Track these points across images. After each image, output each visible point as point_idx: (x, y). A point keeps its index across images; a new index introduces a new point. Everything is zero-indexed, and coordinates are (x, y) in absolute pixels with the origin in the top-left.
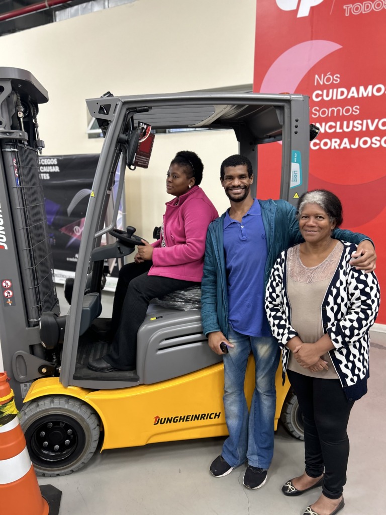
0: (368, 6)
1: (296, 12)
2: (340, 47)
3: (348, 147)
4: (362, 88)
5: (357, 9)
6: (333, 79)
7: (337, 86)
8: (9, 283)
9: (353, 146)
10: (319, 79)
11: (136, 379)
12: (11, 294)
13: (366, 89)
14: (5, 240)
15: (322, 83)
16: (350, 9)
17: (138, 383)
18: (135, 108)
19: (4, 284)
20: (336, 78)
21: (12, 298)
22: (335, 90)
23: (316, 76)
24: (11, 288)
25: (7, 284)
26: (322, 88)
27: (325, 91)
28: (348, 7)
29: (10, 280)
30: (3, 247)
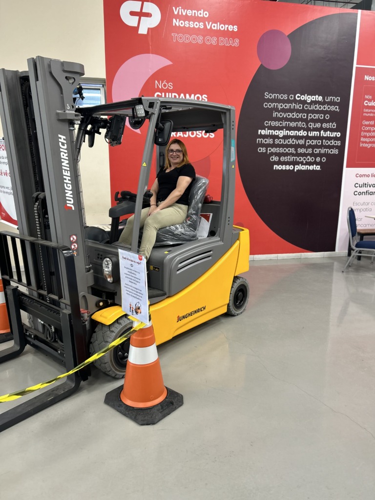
0: (187, 38)
1: (137, 28)
2: (171, 63)
3: (182, 136)
4: (187, 96)
5: (181, 38)
6: (168, 86)
7: (172, 91)
8: (75, 237)
9: (185, 135)
10: (158, 84)
11: (164, 294)
12: (76, 246)
13: (190, 96)
14: (72, 202)
15: (160, 87)
16: (176, 37)
17: (166, 296)
18: (165, 106)
19: (72, 239)
20: (170, 86)
21: (77, 250)
22: (170, 94)
23: (156, 81)
24: (76, 242)
25: (74, 239)
26: (161, 91)
27: (163, 94)
28: (174, 35)
29: (75, 235)
30: (71, 207)
